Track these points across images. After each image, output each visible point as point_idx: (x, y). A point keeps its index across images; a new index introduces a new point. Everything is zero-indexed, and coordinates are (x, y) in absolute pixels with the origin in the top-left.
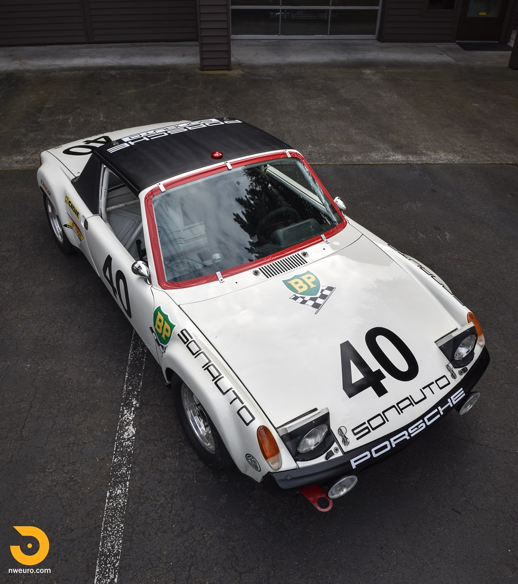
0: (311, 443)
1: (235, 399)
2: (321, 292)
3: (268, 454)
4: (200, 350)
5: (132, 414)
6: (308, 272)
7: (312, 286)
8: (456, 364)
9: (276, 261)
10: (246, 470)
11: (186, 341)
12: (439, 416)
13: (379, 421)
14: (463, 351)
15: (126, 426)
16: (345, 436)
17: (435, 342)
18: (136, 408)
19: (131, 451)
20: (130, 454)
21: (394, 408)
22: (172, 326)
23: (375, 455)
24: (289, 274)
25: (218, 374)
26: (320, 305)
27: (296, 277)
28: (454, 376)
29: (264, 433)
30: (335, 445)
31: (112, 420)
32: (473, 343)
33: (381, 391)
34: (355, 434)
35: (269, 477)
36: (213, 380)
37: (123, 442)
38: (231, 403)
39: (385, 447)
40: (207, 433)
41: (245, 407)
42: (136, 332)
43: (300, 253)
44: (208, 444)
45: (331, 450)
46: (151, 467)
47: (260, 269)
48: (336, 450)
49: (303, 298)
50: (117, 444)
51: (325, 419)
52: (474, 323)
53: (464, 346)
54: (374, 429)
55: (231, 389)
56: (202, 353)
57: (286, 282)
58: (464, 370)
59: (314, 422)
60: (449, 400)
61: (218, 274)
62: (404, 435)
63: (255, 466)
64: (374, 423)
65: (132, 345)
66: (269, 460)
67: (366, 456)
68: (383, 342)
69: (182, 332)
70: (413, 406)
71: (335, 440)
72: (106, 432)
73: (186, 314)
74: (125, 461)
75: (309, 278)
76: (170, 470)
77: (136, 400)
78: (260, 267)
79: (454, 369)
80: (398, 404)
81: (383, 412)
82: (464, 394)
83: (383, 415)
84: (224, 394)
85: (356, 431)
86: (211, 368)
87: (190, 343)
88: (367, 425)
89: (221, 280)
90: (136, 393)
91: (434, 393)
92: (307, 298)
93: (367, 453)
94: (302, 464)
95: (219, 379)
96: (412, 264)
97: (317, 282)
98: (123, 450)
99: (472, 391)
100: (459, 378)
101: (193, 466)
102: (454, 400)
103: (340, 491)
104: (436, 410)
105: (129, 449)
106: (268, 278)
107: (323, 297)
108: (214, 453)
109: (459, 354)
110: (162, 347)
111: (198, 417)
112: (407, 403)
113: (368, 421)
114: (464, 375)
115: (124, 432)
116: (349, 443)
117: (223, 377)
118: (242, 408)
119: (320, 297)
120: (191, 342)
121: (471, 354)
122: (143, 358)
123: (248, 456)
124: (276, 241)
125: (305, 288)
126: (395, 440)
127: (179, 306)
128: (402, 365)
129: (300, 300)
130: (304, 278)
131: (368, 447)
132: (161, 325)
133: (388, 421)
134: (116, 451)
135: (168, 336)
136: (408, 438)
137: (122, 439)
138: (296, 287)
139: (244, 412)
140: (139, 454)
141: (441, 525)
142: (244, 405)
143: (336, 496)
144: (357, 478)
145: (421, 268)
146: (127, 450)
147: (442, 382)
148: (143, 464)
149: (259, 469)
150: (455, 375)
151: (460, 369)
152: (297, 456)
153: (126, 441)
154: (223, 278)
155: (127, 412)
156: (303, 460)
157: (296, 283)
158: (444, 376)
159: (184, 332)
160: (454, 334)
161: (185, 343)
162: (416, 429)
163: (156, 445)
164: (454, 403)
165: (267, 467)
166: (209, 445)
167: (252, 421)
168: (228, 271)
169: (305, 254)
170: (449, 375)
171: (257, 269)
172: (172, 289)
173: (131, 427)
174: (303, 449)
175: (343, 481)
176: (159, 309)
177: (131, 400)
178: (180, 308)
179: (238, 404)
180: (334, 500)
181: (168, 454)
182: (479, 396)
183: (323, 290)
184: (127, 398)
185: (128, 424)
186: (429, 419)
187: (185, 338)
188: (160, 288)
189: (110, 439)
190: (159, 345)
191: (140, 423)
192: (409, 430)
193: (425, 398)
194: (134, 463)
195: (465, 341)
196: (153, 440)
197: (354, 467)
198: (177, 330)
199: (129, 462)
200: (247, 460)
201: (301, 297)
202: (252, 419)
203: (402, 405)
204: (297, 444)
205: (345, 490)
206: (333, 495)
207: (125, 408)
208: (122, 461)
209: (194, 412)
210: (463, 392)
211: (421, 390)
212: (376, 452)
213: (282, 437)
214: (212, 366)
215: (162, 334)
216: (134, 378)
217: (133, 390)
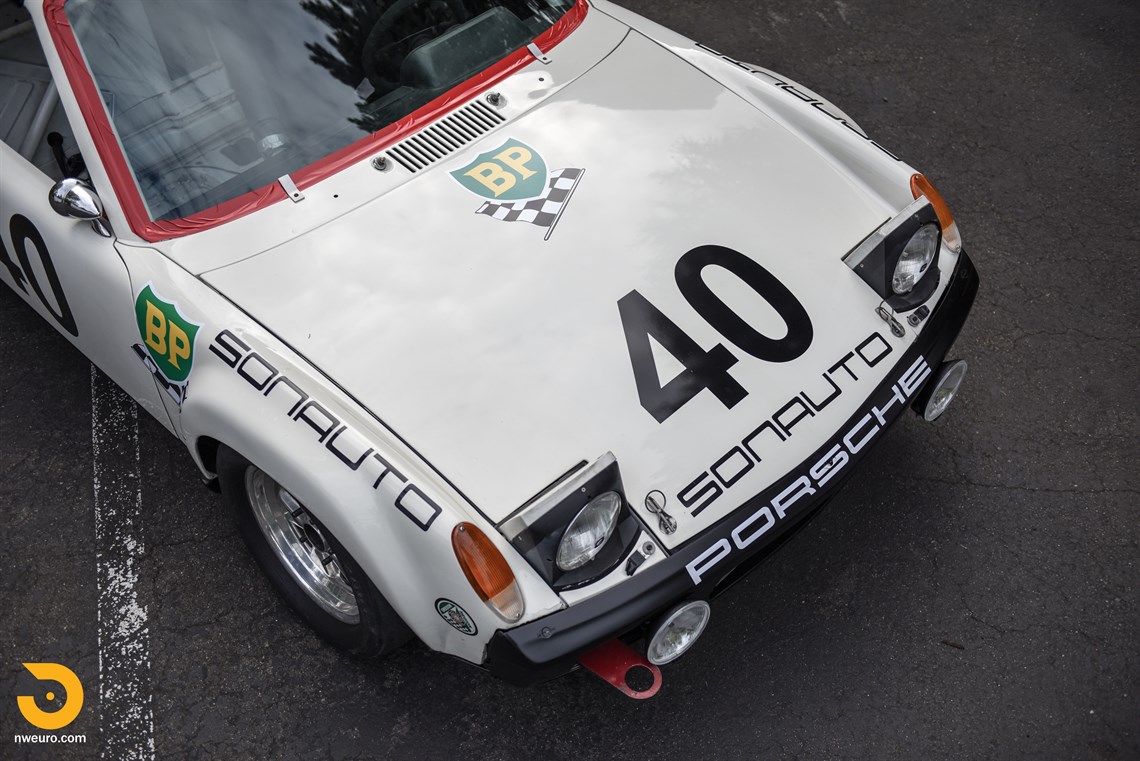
0: (585, 542)
1: (383, 475)
2: (552, 185)
3: (488, 587)
4: (274, 374)
5: (129, 575)
6: (511, 143)
7: (527, 174)
8: (899, 302)
9: (427, 128)
10: (443, 642)
11: (233, 358)
12: (876, 429)
13: (737, 463)
14: (911, 269)
15: (119, 606)
16: (663, 512)
17: (843, 259)
18: (138, 559)
19: (144, 663)
20: (143, 672)
21: (768, 428)
22: (191, 331)
23: (741, 545)
24: (463, 156)
25: (332, 423)
26: (554, 216)
27: (482, 159)
28: (898, 332)
29: (470, 538)
30: (644, 538)
31: (80, 599)
32: (933, 245)
33: (731, 394)
34: (687, 504)
35: (501, 643)
36: (321, 440)
37: (121, 646)
38: (376, 486)
39: (763, 520)
40: (332, 579)
41: (411, 487)
42: (98, 370)
43: (482, 97)
44: (338, 605)
45: (637, 551)
46: (204, 690)
47: (388, 153)
48: (649, 548)
49: (509, 206)
50: (103, 655)
51: (609, 480)
52: (929, 198)
53: (911, 256)
54: (728, 485)
55: (371, 450)
56: (280, 379)
57: (459, 175)
58: (921, 314)
59: (584, 490)
60: (895, 388)
61: (285, 180)
62: (803, 486)
63: (462, 622)
64: (727, 471)
65: (94, 407)
66: (492, 600)
67: (722, 549)
68: (717, 279)
69: (219, 339)
70: (813, 415)
71: (641, 526)
72: (70, 632)
73: (221, 294)
74: (133, 690)
75: (515, 156)
76: (255, 687)
77: (133, 538)
78: (390, 149)
79: (896, 316)
80: (776, 417)
81: (745, 442)
82: (929, 370)
83: (745, 448)
84: (354, 466)
85: (687, 497)
86: (311, 412)
87: (245, 361)
88: (711, 477)
89: (296, 195)
90: (129, 521)
91: (856, 379)
92: (519, 204)
93: (723, 542)
94: (573, 597)
95: (336, 435)
96: (763, 82)
97: (536, 163)
98: (123, 665)
99: (946, 360)
100: (912, 333)
101: (312, 666)
102: (907, 387)
103: (673, 644)
104: (868, 417)
105: (139, 659)
106: (413, 171)
107: (558, 195)
108: (357, 621)
109: (904, 276)
110: (176, 388)
111: (302, 541)
112: (798, 409)
113: (713, 469)
114: (922, 324)
115: (117, 623)
116: (675, 527)
117: (344, 428)
118: (405, 492)
119: (551, 197)
120: (248, 358)
121: (932, 273)
122: (134, 434)
123: (441, 604)
124: (416, 79)
125: (510, 181)
126: (782, 503)
127: (198, 277)
128: (772, 325)
129: (503, 212)
130: (504, 157)
131: (722, 527)
132: (161, 333)
133: (759, 460)
134: (105, 672)
135: (186, 357)
136: (812, 491)
137: (116, 640)
138: (488, 182)
139: (411, 501)
140: (168, 666)
141: (923, 681)
142: (407, 483)
143: (667, 657)
144: (707, 606)
145: (784, 88)
146: (133, 664)
147: (874, 349)
148: (183, 688)
149: (473, 630)
150: (902, 327)
151: (912, 312)
152: (558, 579)
153: (127, 643)
154: (301, 188)
155: (116, 572)
156: (575, 587)
157: (487, 173)
158: (876, 335)
159: (225, 338)
160: (885, 232)
161: (232, 365)
162: (828, 467)
163: (207, 637)
164: (909, 393)
165: (490, 619)
166: (343, 607)
167: (434, 517)
168: (309, 171)
169: (495, 99)
170: (885, 330)
171: (382, 154)
172: (170, 237)
173: (134, 607)
174: (569, 562)
175: (677, 619)
176: (147, 294)
177: (121, 541)
178: (202, 281)
179: (393, 485)
180: (664, 668)
181: (243, 651)
182: (964, 370)
183: (554, 181)
184: (108, 540)
185: (124, 601)
186: (855, 441)
187: (229, 352)
188: (139, 242)
189: (84, 648)
190: (167, 385)
191: (156, 593)
192: (812, 472)
193: (838, 392)
194: (158, 689)
195: (912, 243)
196: (197, 625)
197: (697, 580)
198: (205, 337)
199: (144, 691)
200: (441, 614)
201: (503, 205)
202: (434, 511)
203: (785, 419)
204: (554, 550)
205: (686, 641)
206: (659, 657)
207: (107, 564)
208: (127, 692)
209: (288, 534)
210: (925, 364)
211: (825, 375)
212: (744, 535)
213: (514, 543)
214: (311, 408)
215: (168, 354)
216: (117, 487)
217: (122, 516)
